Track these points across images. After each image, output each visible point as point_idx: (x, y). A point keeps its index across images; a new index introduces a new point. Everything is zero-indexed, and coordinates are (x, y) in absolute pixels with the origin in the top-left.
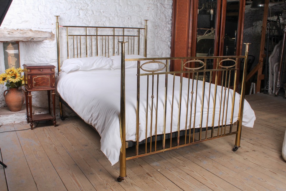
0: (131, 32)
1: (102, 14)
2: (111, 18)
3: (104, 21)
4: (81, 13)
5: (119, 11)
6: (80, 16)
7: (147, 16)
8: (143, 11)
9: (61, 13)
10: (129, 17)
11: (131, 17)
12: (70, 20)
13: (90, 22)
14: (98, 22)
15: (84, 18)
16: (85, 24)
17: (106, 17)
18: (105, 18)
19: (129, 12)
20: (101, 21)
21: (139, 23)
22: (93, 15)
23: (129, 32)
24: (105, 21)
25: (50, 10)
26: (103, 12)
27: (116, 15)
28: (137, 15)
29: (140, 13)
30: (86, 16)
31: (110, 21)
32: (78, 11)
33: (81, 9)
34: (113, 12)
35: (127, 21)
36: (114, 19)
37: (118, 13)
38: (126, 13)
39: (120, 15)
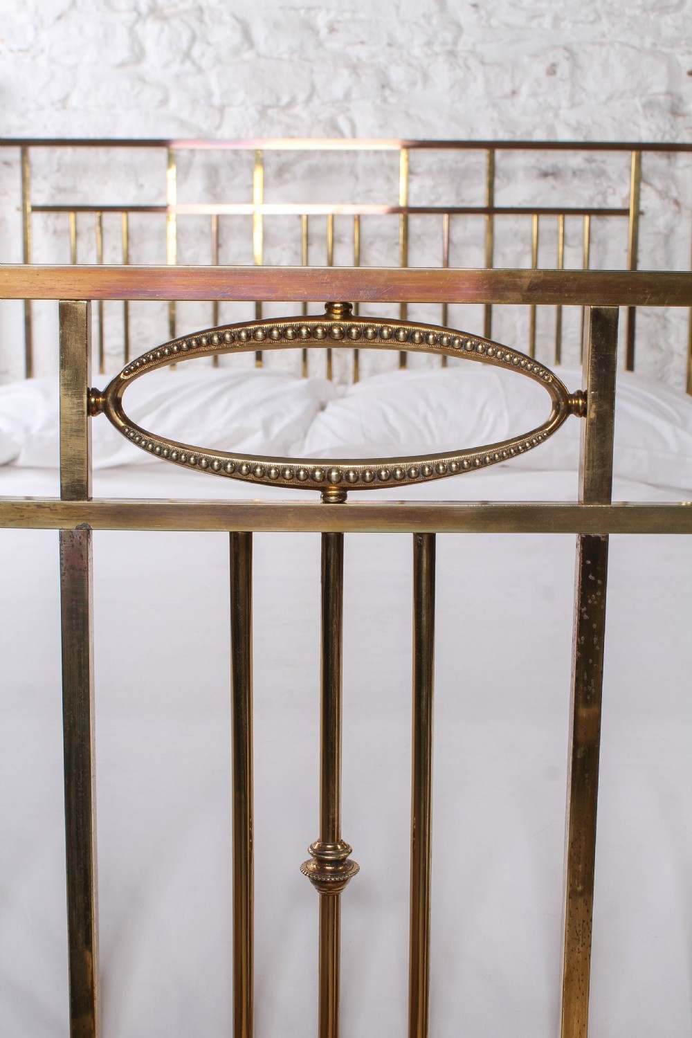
0: (576, 182)
1: (320, 45)
2: (397, 75)
3: (340, 95)
4: (149, 45)
6: (145, 67)
10: (560, 57)
11: (571, 54)
12: (64, 101)
13: (222, 110)
14: (292, 103)
15: (178, 76)
16: (183, 123)
17: (355, 68)
18: (345, 73)
19: (556, 20)
20: (316, 101)
21: (649, 105)
22: (248, 55)
23: (551, 180)
24: (347, 96)
26: (332, 30)
27: (444, 43)
28: (635, 41)
29: (668, 20)
30: (194, 63)
31: (385, 100)
32: (131, 31)
33: (154, 11)
34: (416, 23)
35: (534, 94)
36: (426, 78)
37: (460, 28)
38: (534, 24)
39: (474, 45)
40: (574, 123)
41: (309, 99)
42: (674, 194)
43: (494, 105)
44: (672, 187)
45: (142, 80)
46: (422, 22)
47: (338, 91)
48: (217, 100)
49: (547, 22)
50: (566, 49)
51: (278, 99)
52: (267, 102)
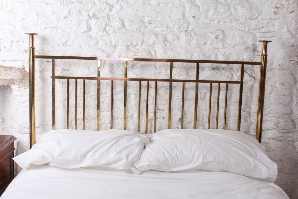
0: (224, 71)
1: (145, 27)
2: (169, 37)
3: (151, 43)
4: (93, 26)
5: (191, 20)
6: (91, 33)
7: (272, 29)
8: (260, 17)
9: (47, 26)
10: (219, 33)
11: (223, 32)
12: (67, 42)
13: (115, 47)
14: (136, 45)
15: (101, 36)
17: (156, 35)
18: (153, 36)
19: (219, 22)
20: (144, 45)
21: (247, 48)
22: (123, 30)
23: (216, 70)
24: (154, 43)
25: (23, 19)
26: (149, 23)
27: (184, 28)
28: (243, 29)
29: (253, 22)
30: (106, 32)
31: (165, 45)
32: (87, 22)
33: (94, 15)
34: (175, 22)
35: (211, 44)
36: (178, 39)
37: (189, 23)
38: (212, 22)
39: (193, 29)
40: (223, 53)
41: (142, 44)
42: (253, 75)
43: (199, 47)
44: (253, 73)
45: (90, 37)
46: (177, 21)
47: (151, 42)
48: (113, 44)
49: (216, 22)
50: (221, 31)
51: (132, 44)
52: (129, 45)
